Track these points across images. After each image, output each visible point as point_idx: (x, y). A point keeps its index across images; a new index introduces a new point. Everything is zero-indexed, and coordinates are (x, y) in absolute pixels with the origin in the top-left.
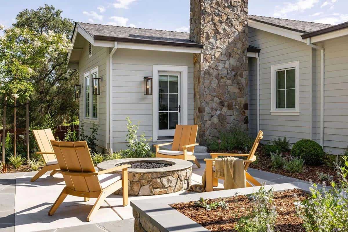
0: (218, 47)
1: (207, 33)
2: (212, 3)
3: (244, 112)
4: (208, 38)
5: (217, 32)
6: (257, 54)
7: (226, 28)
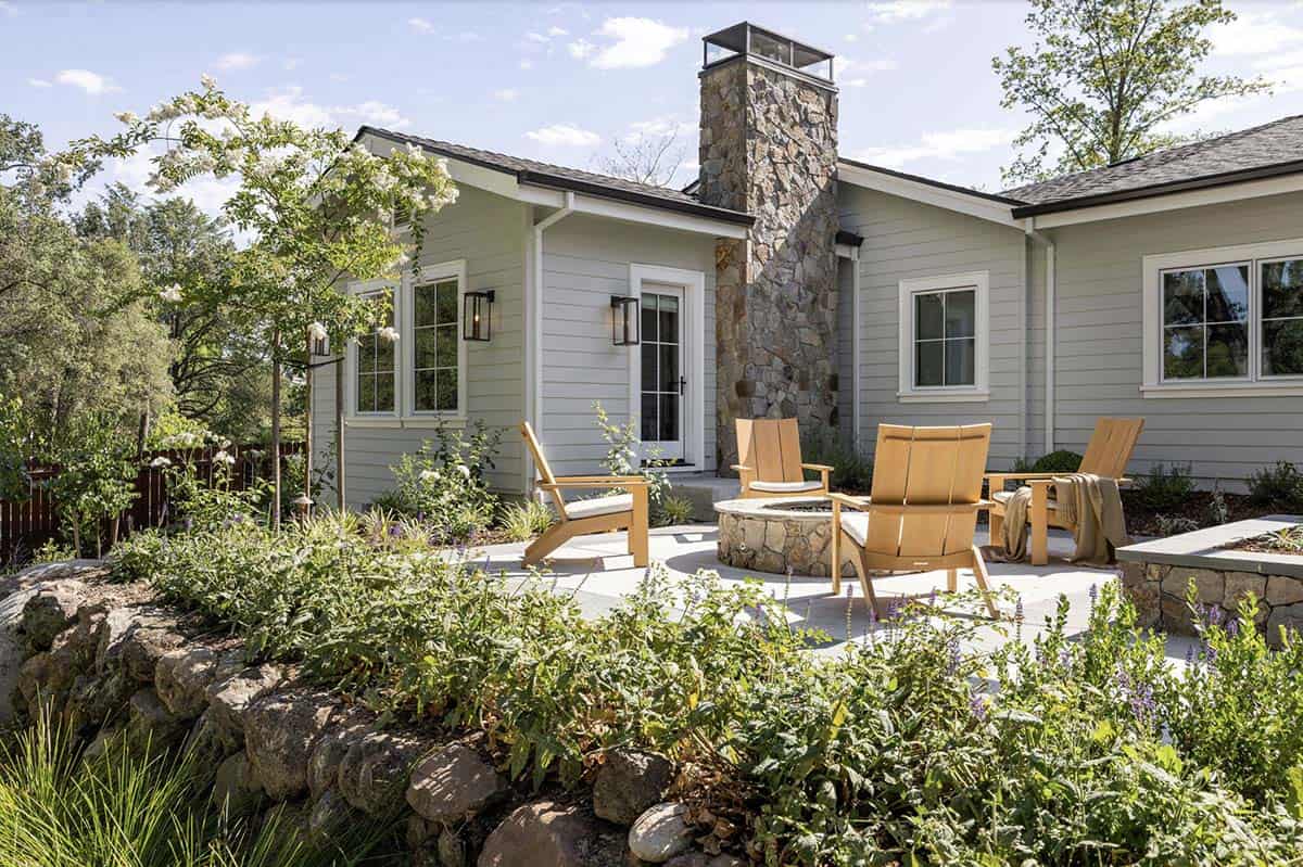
0: (780, 227)
1: (760, 188)
2: (768, 111)
3: (831, 397)
4: (761, 201)
5: (779, 186)
6: (855, 249)
7: (797, 177)
